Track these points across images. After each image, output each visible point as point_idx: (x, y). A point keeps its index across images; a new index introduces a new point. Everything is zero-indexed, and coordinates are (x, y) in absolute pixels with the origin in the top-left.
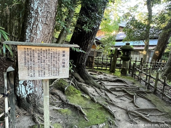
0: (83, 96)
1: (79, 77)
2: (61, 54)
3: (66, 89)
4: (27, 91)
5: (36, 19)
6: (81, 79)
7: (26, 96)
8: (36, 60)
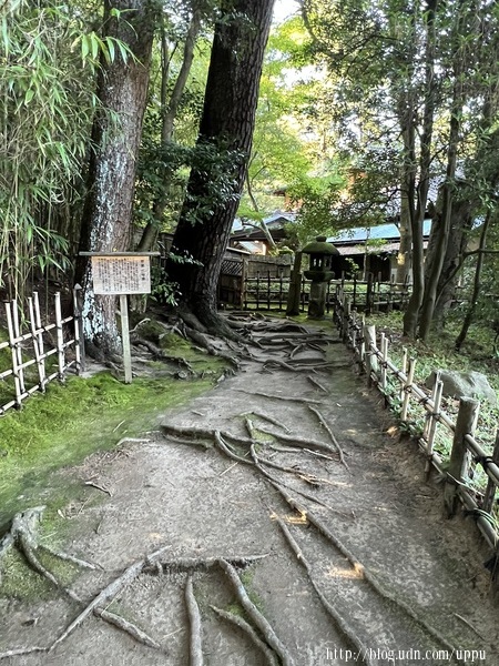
0: (195, 349)
1: (195, 321)
2: (140, 264)
3: (161, 336)
4: (93, 329)
5: (105, 217)
6: (198, 325)
7: (92, 337)
8: (111, 272)
